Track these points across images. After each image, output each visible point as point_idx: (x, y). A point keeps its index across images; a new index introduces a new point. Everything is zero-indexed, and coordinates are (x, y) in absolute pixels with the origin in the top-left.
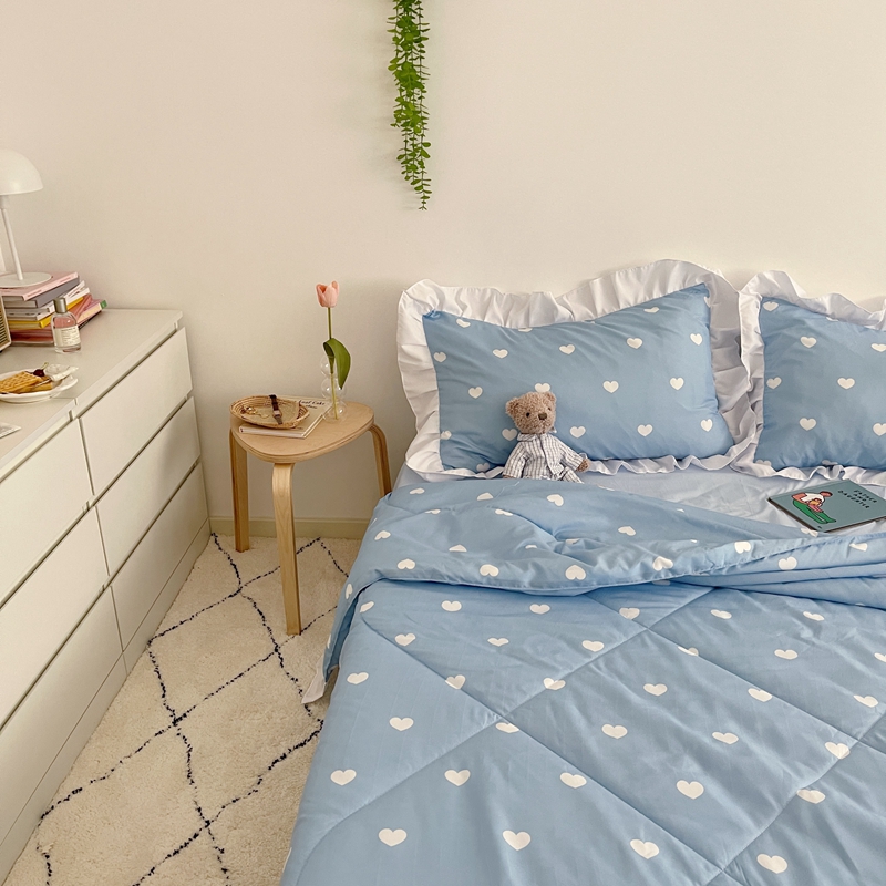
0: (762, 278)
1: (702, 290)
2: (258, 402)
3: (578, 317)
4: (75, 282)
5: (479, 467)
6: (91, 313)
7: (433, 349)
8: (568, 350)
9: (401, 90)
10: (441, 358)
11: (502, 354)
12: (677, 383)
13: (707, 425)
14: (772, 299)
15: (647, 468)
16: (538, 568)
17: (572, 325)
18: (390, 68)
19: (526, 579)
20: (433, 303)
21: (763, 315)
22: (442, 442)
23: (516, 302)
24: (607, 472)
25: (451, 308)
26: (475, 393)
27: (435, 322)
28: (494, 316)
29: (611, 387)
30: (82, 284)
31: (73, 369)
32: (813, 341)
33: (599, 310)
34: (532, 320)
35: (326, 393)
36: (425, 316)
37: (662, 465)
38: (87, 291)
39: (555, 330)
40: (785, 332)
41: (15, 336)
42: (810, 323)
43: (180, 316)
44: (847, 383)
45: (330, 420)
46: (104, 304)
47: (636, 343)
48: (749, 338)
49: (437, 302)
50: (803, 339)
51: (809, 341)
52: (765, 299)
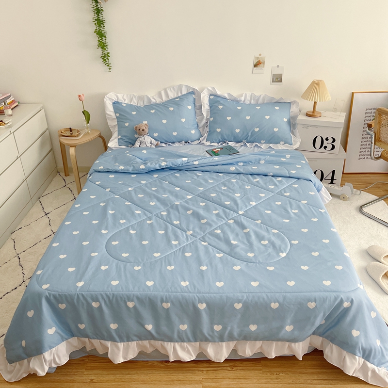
0: (208, 89)
1: (193, 93)
2: (66, 130)
3: (158, 102)
4: (10, 96)
5: (129, 146)
6: (16, 105)
7: (116, 113)
8: (153, 111)
9: (99, 38)
10: (118, 115)
11: (134, 113)
12: (183, 120)
13: (193, 132)
14: (213, 95)
15: (177, 144)
16: (134, 166)
17: (156, 104)
18: (95, 32)
19: (131, 169)
20: (115, 99)
21: (210, 99)
22: (119, 139)
23: (140, 98)
24: (165, 146)
25: (121, 100)
26: (127, 125)
27: (116, 104)
28: (134, 102)
29: (164, 121)
30: (12, 97)
31: (11, 120)
32: (222, 107)
33: (164, 100)
34: (145, 103)
35: (85, 126)
36: (113, 103)
37: (181, 144)
38: (13, 99)
39: (151, 106)
40: (215, 104)
42: (222, 102)
43: (42, 105)
44: (229, 118)
45: (87, 134)
46: (19, 103)
47: (172, 109)
48: (204, 107)
49: (116, 99)
50: (219, 106)
51: (221, 107)
52: (211, 95)
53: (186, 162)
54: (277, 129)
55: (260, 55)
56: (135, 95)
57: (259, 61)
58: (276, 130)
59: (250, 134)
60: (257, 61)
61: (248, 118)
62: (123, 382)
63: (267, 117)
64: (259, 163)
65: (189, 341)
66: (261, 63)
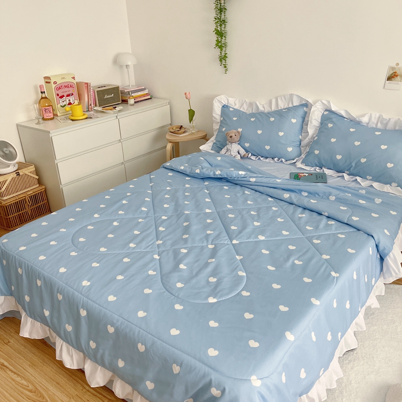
0: (322, 102)
1: (305, 105)
2: (178, 127)
4: (144, 89)
6: (147, 98)
7: (221, 116)
8: (253, 119)
9: (217, 37)
10: (222, 119)
11: (235, 119)
13: (290, 149)
15: (267, 160)
18: (214, 31)
21: (323, 116)
22: (214, 143)
23: (251, 105)
24: (253, 159)
25: (231, 104)
26: (224, 129)
28: (244, 108)
30: (147, 90)
32: (332, 125)
36: (223, 106)
37: (273, 160)
38: (147, 92)
40: (326, 122)
41: (123, 101)
42: (334, 120)
43: (169, 101)
44: (333, 140)
46: (152, 97)
47: (272, 119)
48: (311, 122)
49: (226, 102)
50: (329, 124)
51: (330, 125)
52: (326, 110)
53: (243, 176)
54: (392, 165)
55: (398, 64)
56: (247, 100)
57: (396, 73)
58: (390, 165)
59: (353, 164)
60: (393, 72)
61: (357, 143)
62: (24, 357)
63: (383, 147)
64: (328, 198)
65: (73, 346)
66: (397, 76)
